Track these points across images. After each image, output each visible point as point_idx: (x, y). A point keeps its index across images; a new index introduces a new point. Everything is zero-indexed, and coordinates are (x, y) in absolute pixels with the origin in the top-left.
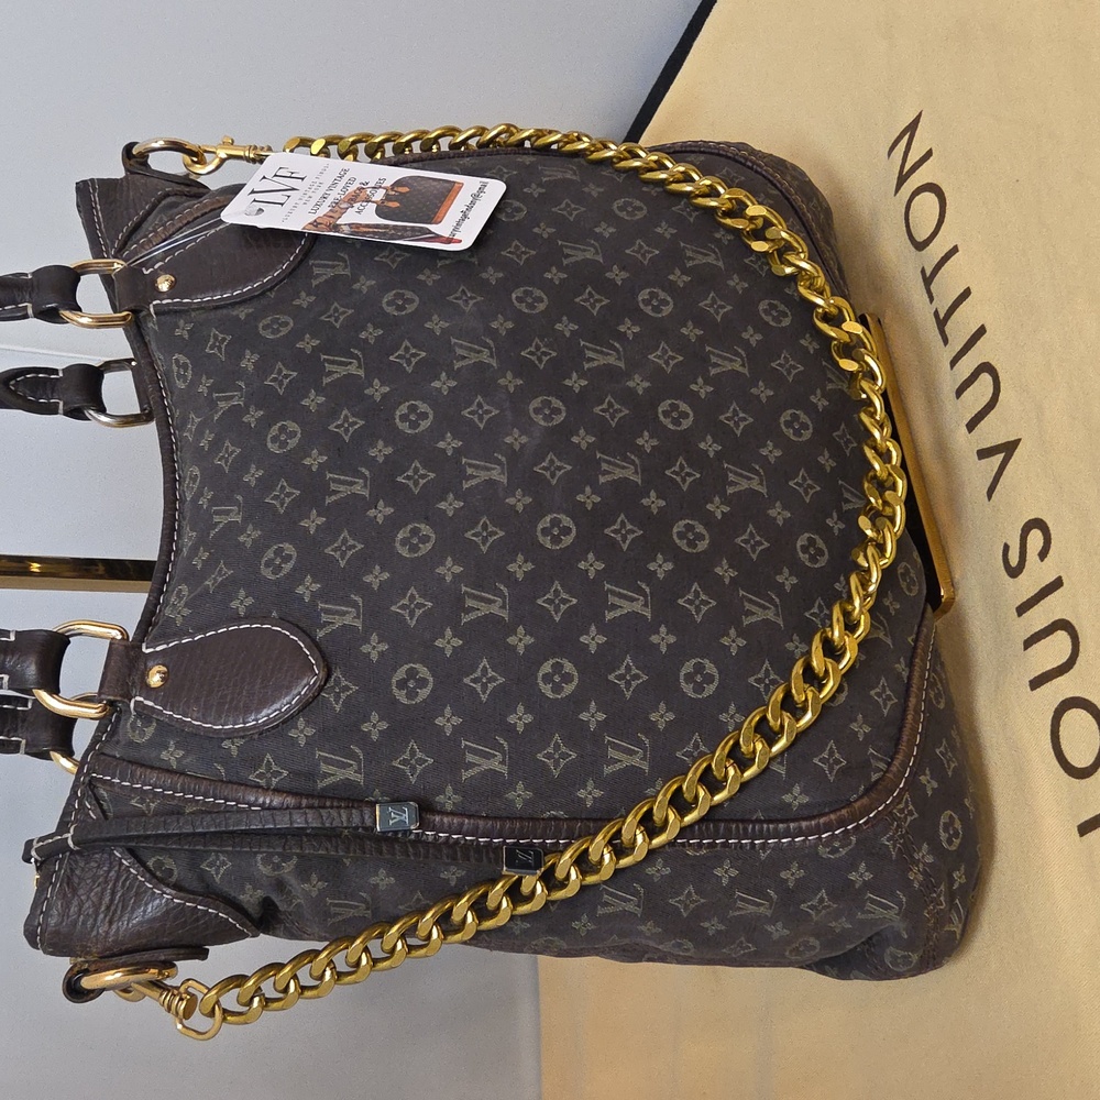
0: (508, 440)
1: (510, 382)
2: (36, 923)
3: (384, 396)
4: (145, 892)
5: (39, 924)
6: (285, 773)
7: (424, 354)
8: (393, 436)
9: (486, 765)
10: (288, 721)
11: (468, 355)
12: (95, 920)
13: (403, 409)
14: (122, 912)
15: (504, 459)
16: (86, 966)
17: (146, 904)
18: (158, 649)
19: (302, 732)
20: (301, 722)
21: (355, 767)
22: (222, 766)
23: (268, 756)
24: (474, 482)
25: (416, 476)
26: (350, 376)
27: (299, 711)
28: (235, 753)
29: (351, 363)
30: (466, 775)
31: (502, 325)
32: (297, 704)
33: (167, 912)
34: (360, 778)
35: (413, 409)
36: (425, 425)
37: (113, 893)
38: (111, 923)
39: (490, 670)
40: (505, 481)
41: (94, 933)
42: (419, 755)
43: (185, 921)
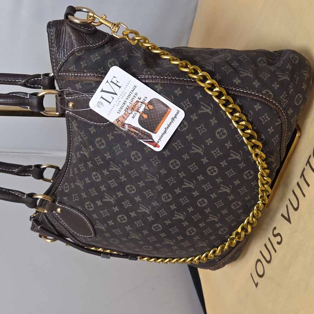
0: (153, 203)
1: (160, 188)
3: (124, 181)
7: (138, 175)
8: (124, 192)
11: (150, 178)
13: (129, 186)
15: (150, 208)
24: (141, 211)
25: (127, 204)
26: (117, 171)
29: (118, 168)
31: (163, 171)
35: (131, 187)
36: (133, 192)
40: (149, 213)
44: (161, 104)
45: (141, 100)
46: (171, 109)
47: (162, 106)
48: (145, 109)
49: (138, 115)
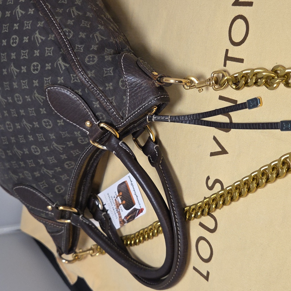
2: (155, 101)
4: (129, 83)
5: (154, 100)
6: (71, 75)
9: (39, 36)
10: (61, 85)
12: (144, 88)
14: (138, 84)
16: (156, 81)
17: (131, 80)
18: (85, 130)
19: (61, 80)
20: (59, 82)
21: (59, 62)
22: (85, 91)
23: (72, 82)
27: (56, 84)
28: (80, 90)
30: (44, 38)
32: (55, 87)
33: (129, 73)
34: (60, 59)
37: (136, 90)
38: (142, 84)
39: (22, 55)
41: (147, 86)
42: (47, 51)
43: (129, 67)
44: (121, 185)
45: (116, 197)
46: (126, 181)
47: (123, 185)
48: (121, 198)
49: (122, 206)
